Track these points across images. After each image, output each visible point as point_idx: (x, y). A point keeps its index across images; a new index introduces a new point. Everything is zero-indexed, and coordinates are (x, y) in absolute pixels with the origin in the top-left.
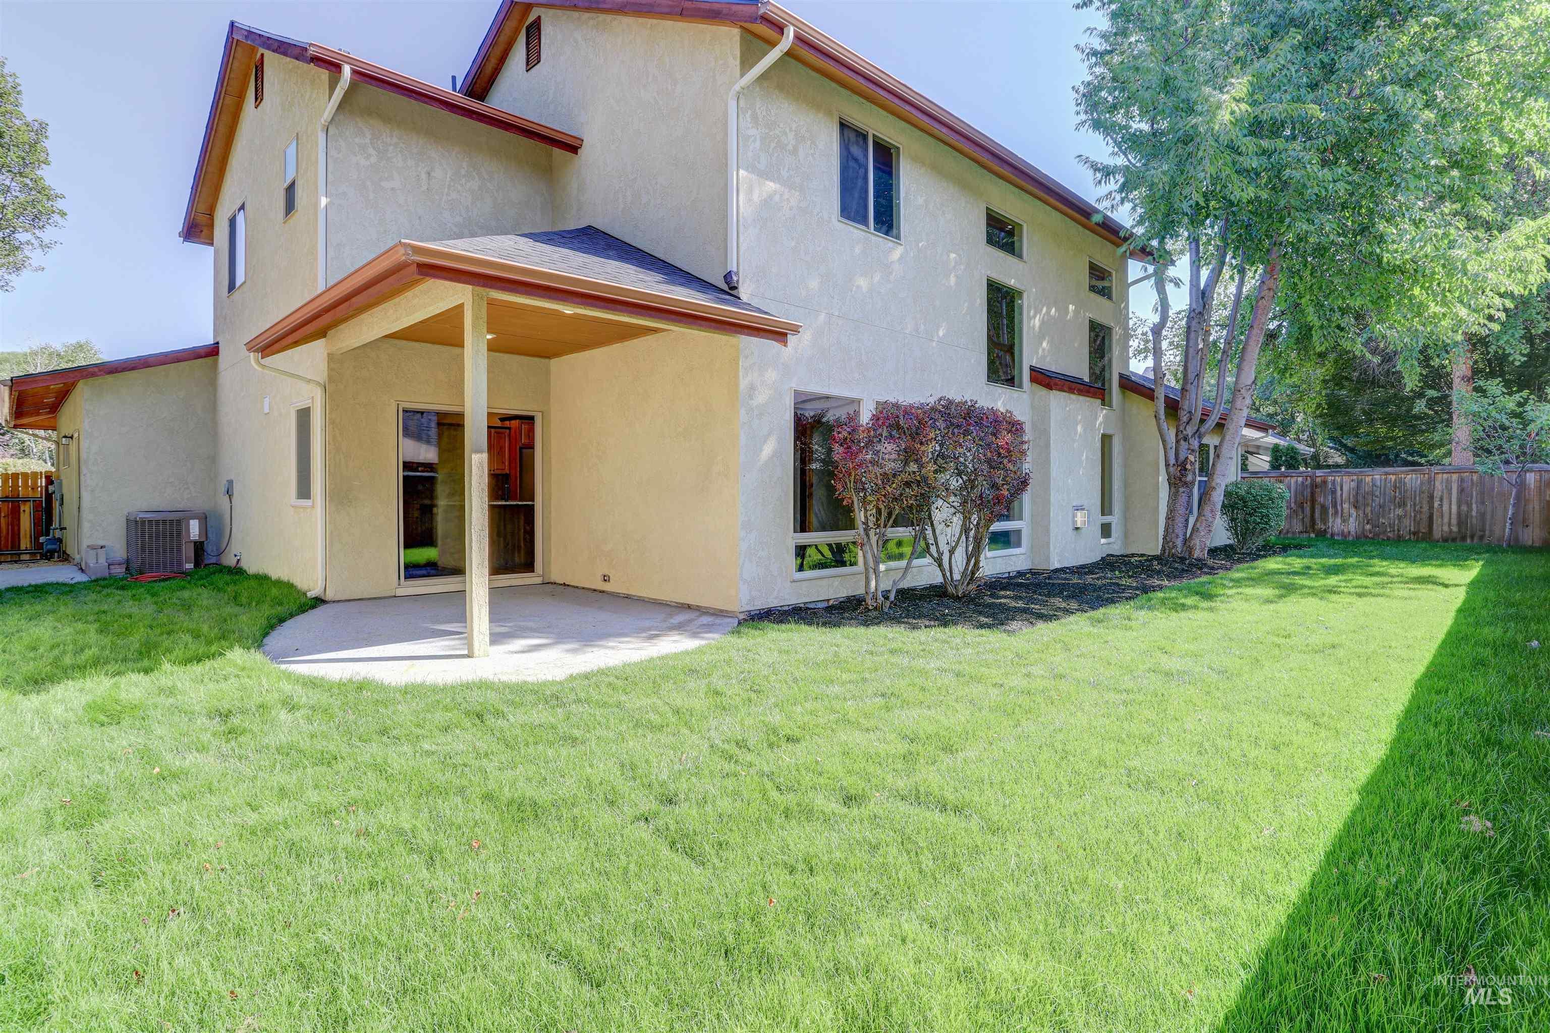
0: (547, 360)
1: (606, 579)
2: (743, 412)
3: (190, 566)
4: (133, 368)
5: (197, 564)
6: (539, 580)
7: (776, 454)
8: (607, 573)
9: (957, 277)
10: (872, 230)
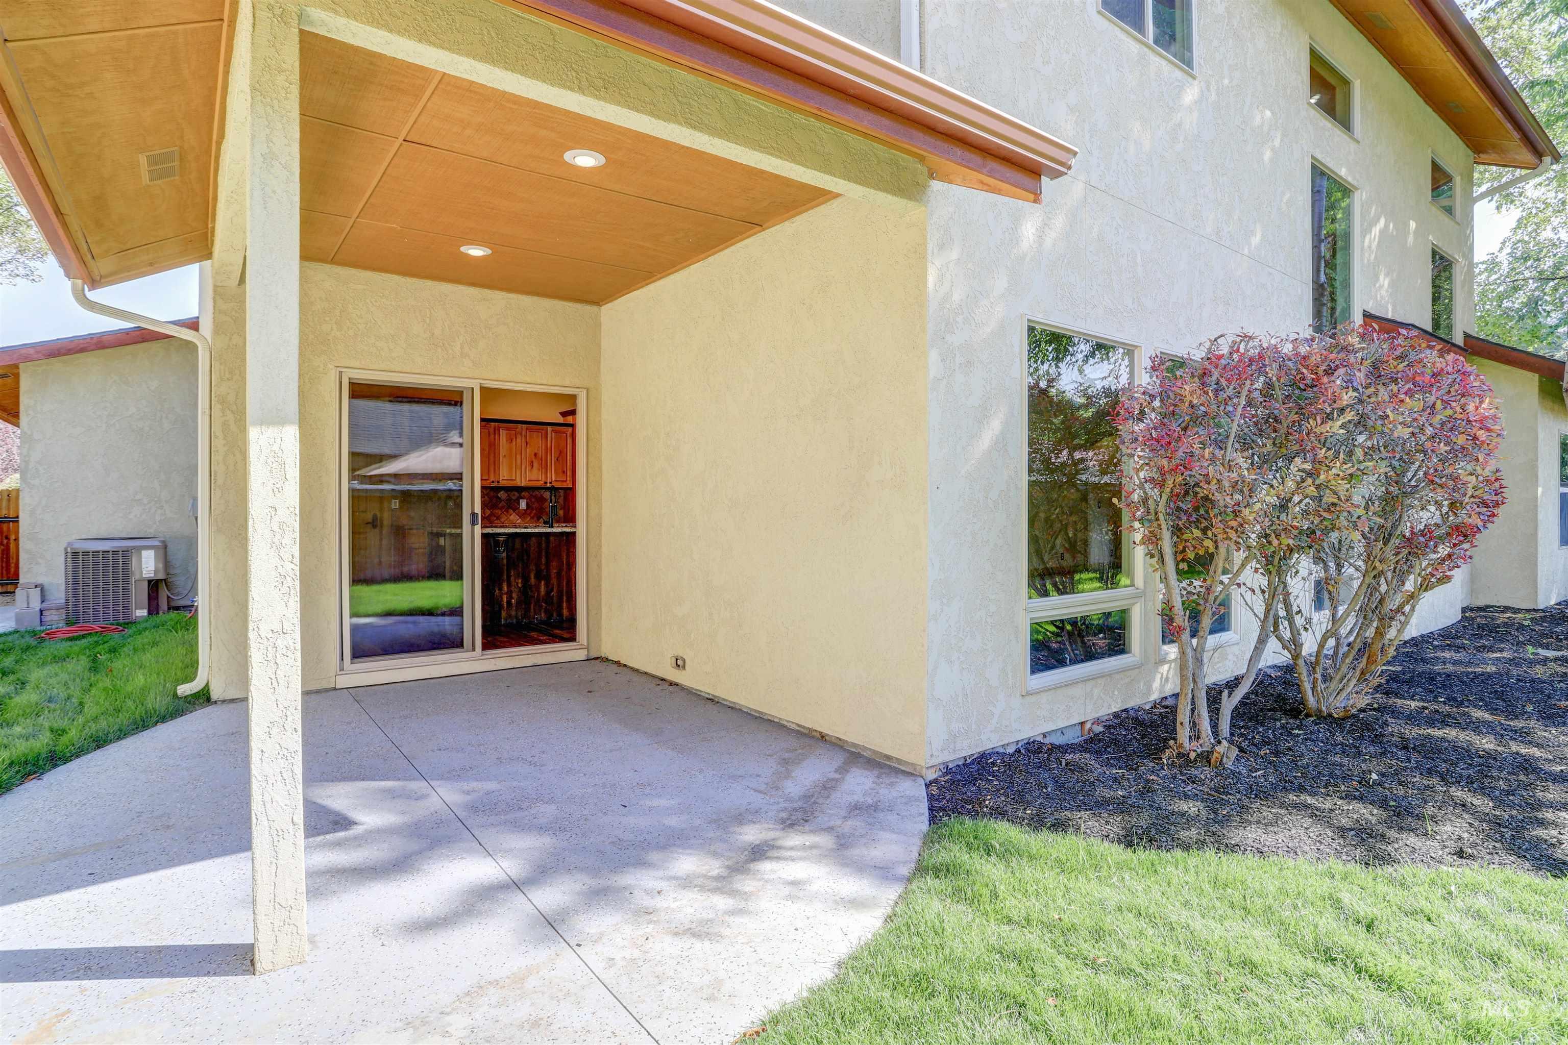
0: (594, 308)
1: (679, 664)
2: (934, 356)
3: (142, 613)
4: (82, 350)
5: (153, 610)
6: (581, 655)
7: (1000, 444)
8: (680, 653)
9: (1273, 149)
10: (1151, 41)
